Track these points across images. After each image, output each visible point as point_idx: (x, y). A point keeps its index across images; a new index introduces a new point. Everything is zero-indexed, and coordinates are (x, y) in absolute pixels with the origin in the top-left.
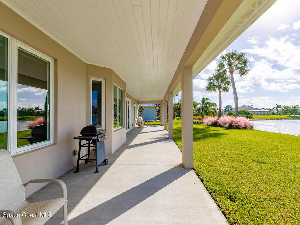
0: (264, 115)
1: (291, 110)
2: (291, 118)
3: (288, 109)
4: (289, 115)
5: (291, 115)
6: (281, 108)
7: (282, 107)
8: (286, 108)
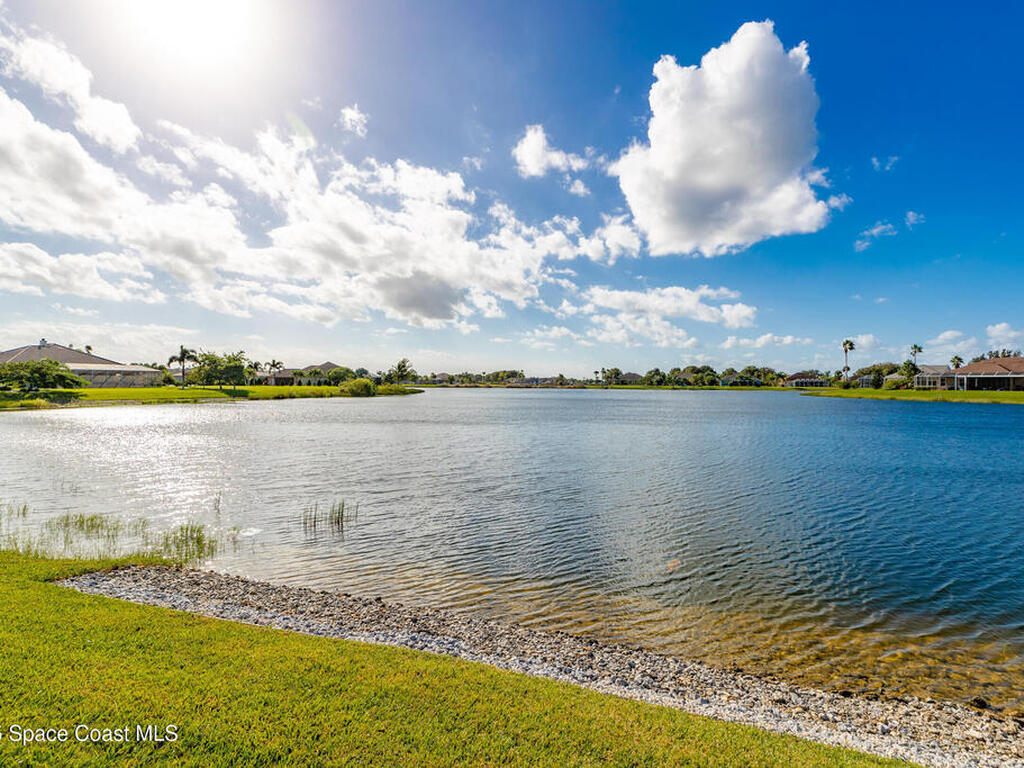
0: (132, 385)
1: (227, 367)
2: (223, 395)
3: (216, 366)
4: (219, 387)
5: (223, 387)
6: (195, 360)
7: (200, 359)
8: (212, 361)
